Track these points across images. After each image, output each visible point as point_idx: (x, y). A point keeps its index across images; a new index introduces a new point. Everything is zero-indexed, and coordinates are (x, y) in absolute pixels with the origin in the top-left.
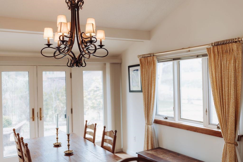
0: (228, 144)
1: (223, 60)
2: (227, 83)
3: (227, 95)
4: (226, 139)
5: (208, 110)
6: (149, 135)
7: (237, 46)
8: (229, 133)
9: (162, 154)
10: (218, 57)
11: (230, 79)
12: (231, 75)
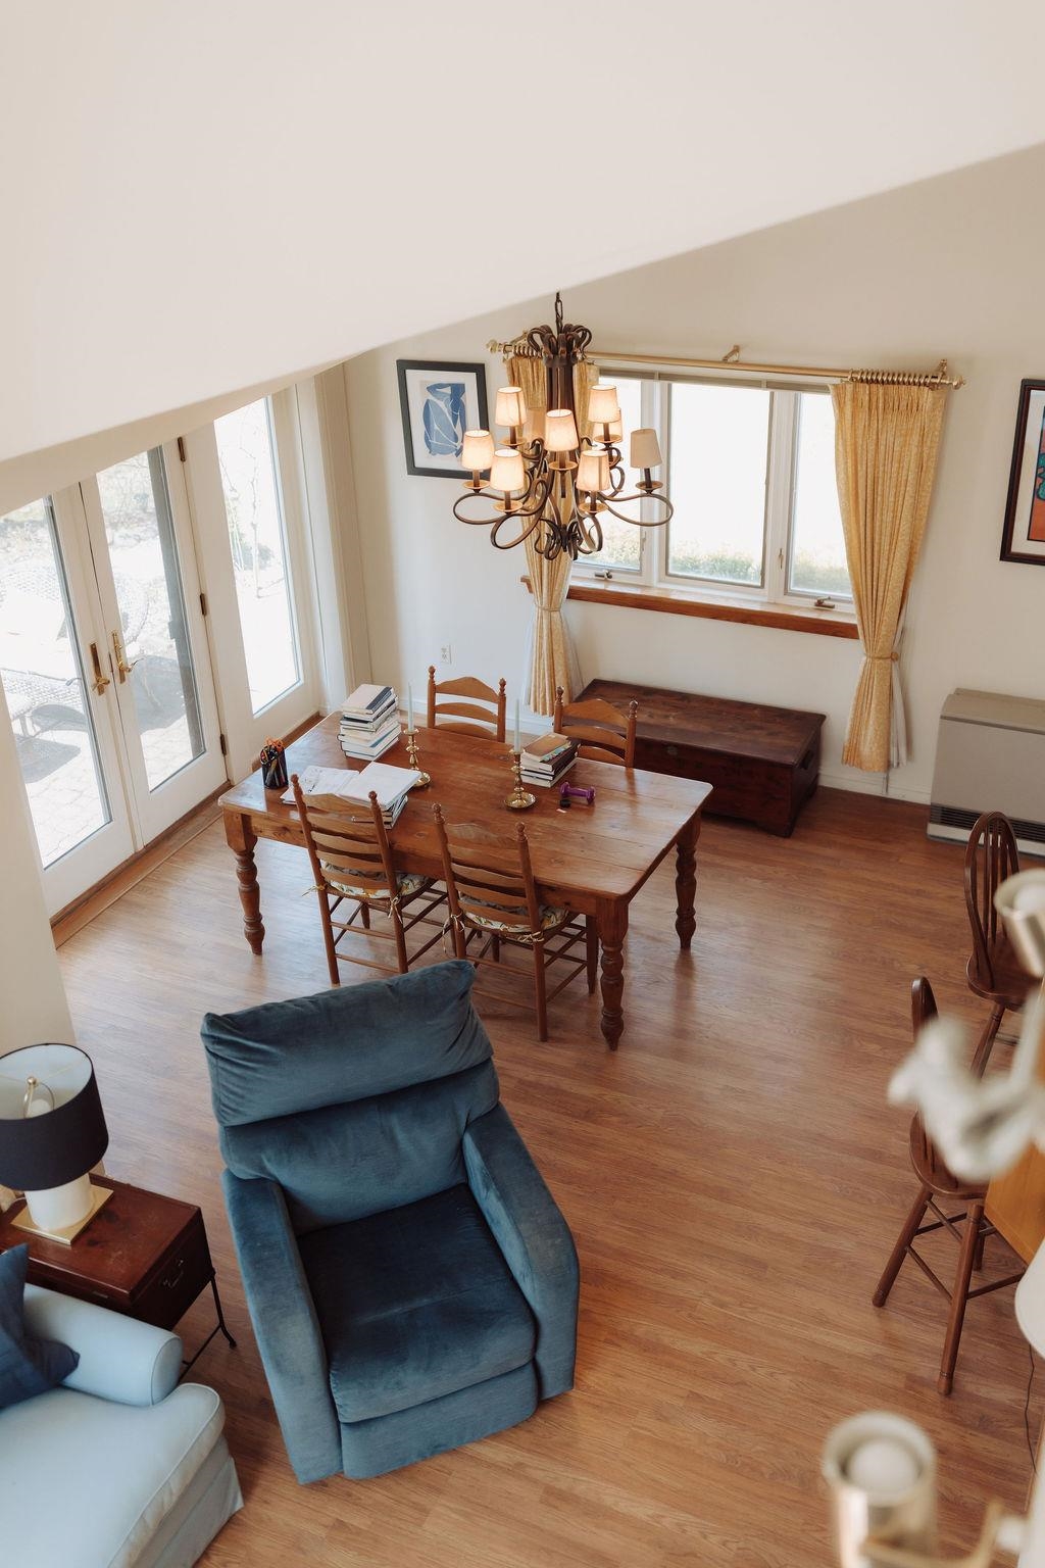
0: (877, 662)
1: (885, 429)
2: (892, 499)
3: (887, 531)
4: (870, 648)
5: (784, 554)
6: (555, 647)
7: (934, 398)
8: (883, 633)
9: (664, 713)
10: (870, 419)
11: (903, 488)
12: (907, 480)
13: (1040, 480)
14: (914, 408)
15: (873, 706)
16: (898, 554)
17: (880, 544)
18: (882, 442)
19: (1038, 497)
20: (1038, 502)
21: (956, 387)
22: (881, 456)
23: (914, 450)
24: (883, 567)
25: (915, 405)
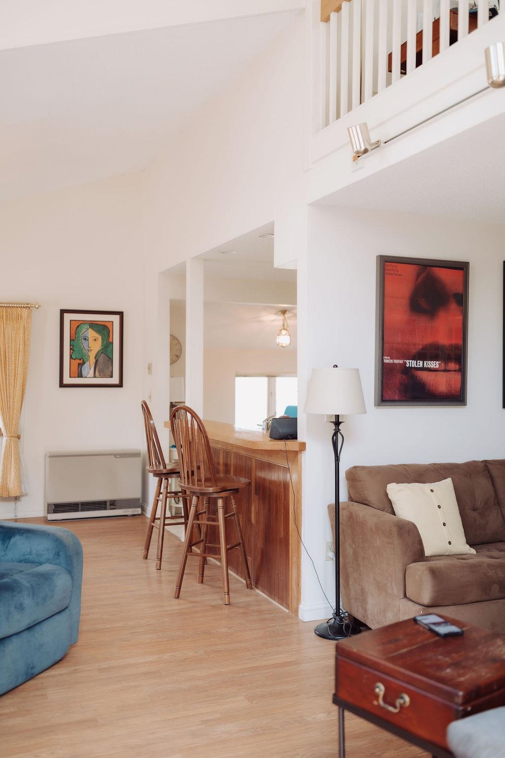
3: (12, 374)
11: (18, 353)
12: (19, 349)
13: (72, 351)
14: (19, 318)
15: (13, 461)
16: (18, 386)
17: (9, 380)
18: (6, 333)
19: (72, 358)
20: (72, 360)
21: (38, 308)
22: (6, 340)
23: (22, 336)
24: (12, 391)
25: (20, 317)
